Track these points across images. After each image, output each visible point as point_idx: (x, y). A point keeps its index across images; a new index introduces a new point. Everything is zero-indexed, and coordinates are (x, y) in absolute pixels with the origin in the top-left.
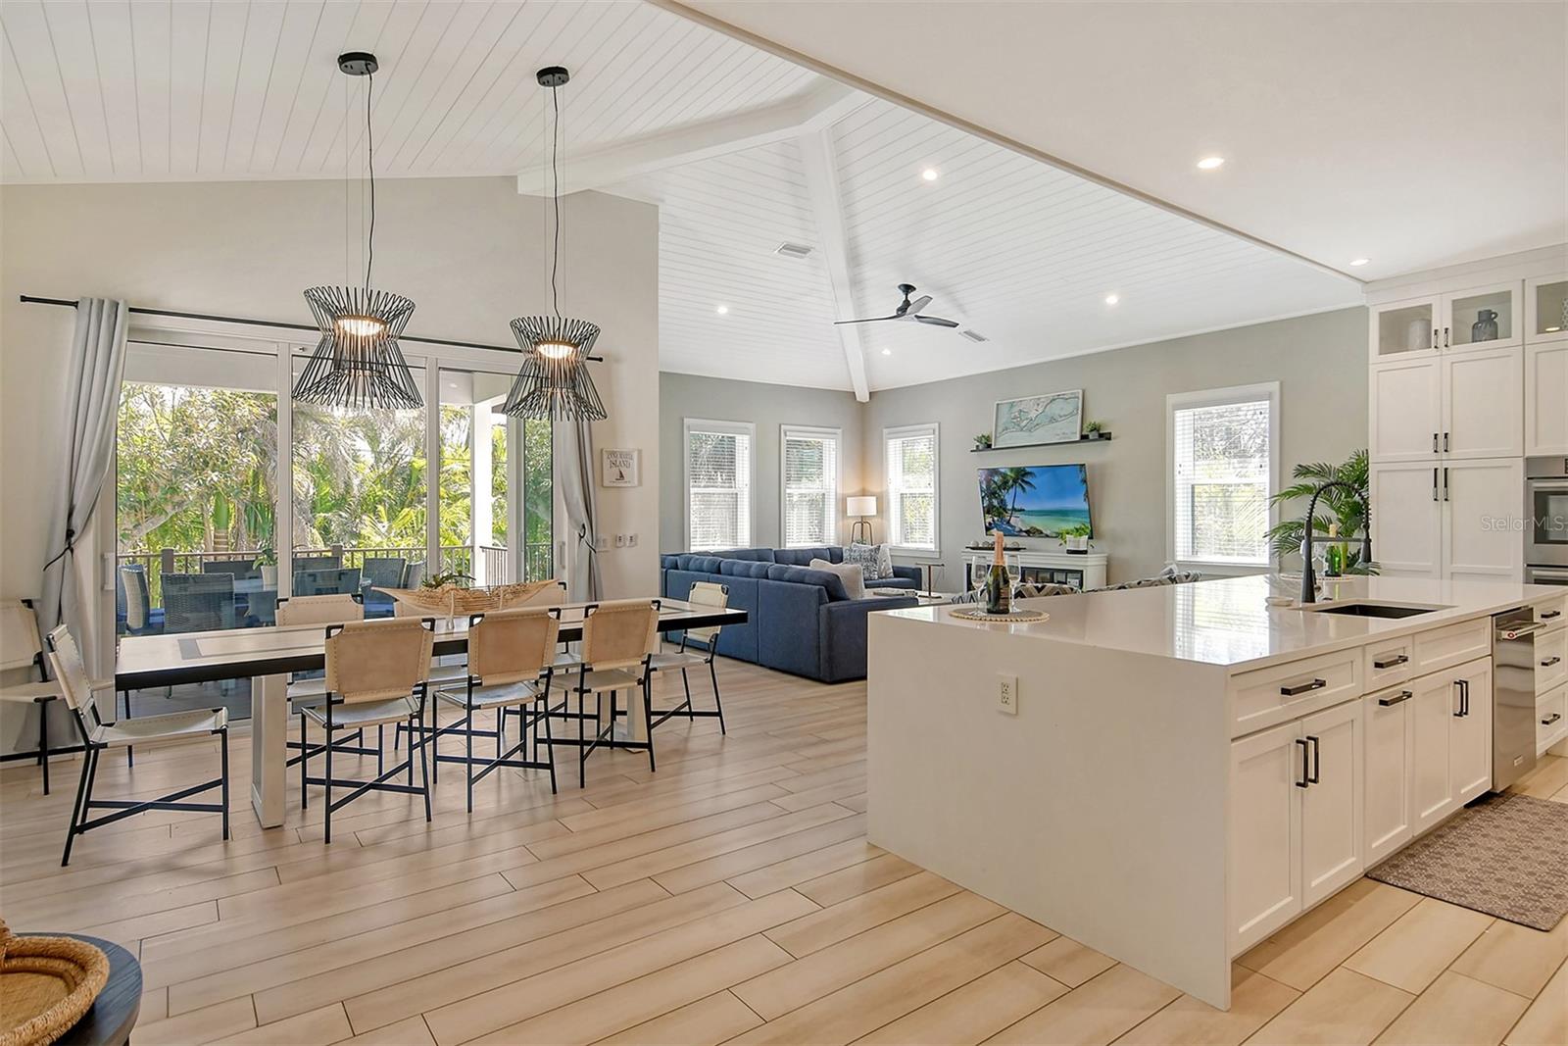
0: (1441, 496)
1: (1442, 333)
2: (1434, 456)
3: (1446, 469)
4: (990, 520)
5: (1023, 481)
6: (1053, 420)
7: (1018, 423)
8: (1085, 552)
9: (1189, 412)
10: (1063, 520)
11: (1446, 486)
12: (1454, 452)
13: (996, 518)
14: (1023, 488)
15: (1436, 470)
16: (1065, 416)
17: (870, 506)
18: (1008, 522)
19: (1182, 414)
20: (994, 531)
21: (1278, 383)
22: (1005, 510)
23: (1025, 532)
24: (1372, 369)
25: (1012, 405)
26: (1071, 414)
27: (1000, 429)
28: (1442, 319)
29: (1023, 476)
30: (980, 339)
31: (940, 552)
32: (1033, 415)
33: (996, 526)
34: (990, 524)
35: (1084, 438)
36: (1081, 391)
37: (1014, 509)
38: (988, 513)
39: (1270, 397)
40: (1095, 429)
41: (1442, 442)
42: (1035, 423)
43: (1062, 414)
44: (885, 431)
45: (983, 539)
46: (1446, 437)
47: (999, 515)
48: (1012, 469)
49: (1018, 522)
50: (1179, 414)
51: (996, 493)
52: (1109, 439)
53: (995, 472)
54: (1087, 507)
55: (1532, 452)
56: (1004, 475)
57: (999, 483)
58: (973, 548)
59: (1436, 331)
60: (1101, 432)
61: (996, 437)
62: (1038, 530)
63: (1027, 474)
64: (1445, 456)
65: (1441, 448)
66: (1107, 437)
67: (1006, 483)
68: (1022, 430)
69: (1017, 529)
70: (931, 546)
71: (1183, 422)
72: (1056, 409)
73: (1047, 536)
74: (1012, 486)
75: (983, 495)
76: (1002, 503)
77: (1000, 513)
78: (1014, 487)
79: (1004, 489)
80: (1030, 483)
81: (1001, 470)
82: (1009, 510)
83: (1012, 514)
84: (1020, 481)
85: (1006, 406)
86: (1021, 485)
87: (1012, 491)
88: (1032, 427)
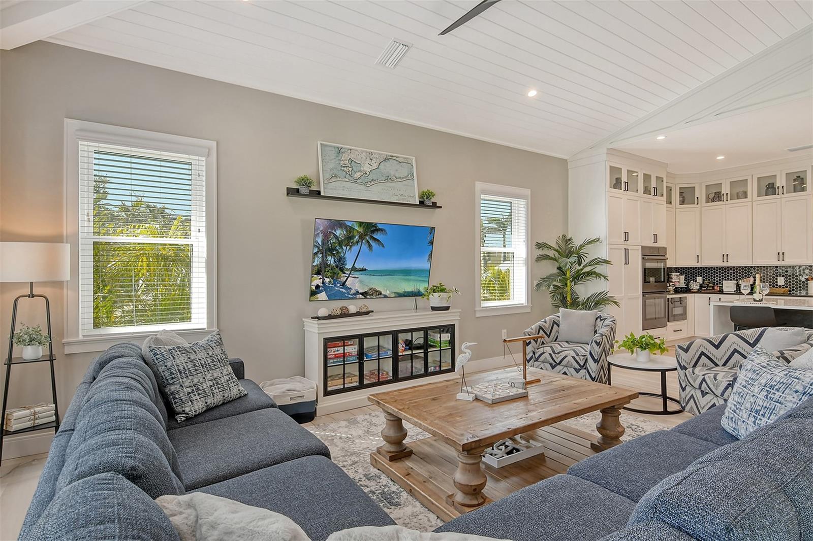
0: (627, 262)
2: (625, 242)
3: (628, 249)
4: (319, 282)
5: (372, 237)
6: (388, 179)
7: (349, 172)
8: (448, 308)
11: (628, 257)
13: (327, 280)
14: (370, 246)
15: (625, 249)
16: (400, 177)
18: (344, 284)
20: (322, 296)
21: (530, 190)
22: (342, 270)
23: (362, 294)
24: (606, 195)
25: (339, 151)
26: (406, 178)
27: (327, 176)
28: (625, 178)
29: (373, 232)
32: (367, 168)
33: (328, 288)
34: (319, 286)
35: (422, 203)
36: (413, 157)
37: (354, 269)
38: (318, 273)
39: (526, 198)
40: (429, 196)
41: (627, 236)
42: (370, 177)
43: (397, 176)
46: (628, 234)
47: (334, 276)
48: (361, 224)
49: (355, 283)
51: (335, 249)
53: (340, 224)
55: (643, 244)
56: (350, 230)
57: (341, 238)
59: (624, 182)
60: (433, 201)
61: (325, 183)
62: (376, 291)
63: (378, 230)
65: (626, 239)
66: (438, 206)
67: (351, 238)
68: (355, 182)
69: (353, 292)
73: (386, 297)
74: (357, 242)
75: (316, 250)
76: (340, 261)
77: (334, 273)
78: (359, 245)
79: (346, 245)
80: (378, 241)
81: (348, 223)
82: (347, 270)
83: (350, 274)
84: (367, 238)
85: (330, 149)
86: (368, 242)
87: (356, 248)
88: (367, 181)
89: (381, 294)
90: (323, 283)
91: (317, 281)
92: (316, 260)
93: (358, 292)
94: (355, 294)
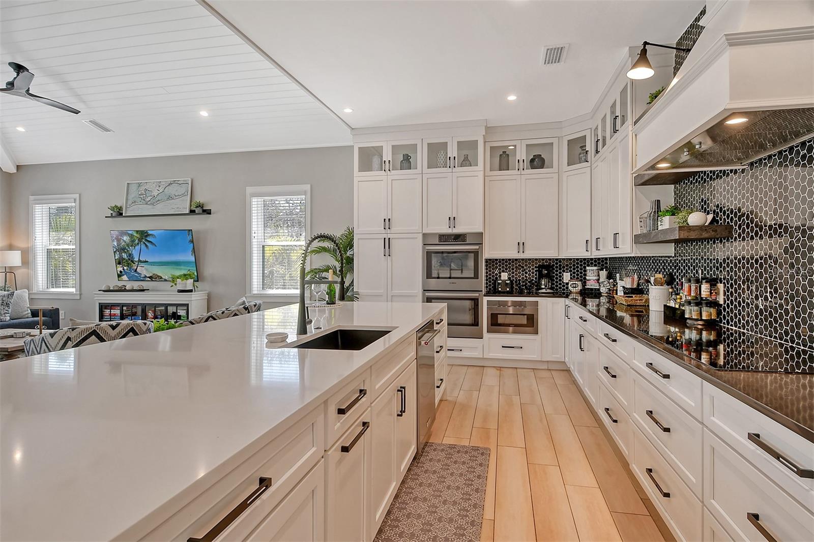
0: (387, 254)
1: (387, 163)
2: (384, 231)
3: (389, 238)
4: (121, 269)
5: (146, 240)
6: (170, 198)
7: (143, 198)
8: (191, 291)
9: (261, 199)
10: (177, 269)
11: (389, 248)
12: (393, 229)
13: (125, 268)
14: (146, 246)
15: (385, 239)
16: (178, 195)
17: (14, 258)
18: (136, 271)
19: (256, 200)
20: (125, 277)
21: (309, 185)
22: (133, 262)
23: (149, 277)
24: (356, 180)
25: (139, 185)
26: (183, 195)
27: (130, 202)
28: (387, 156)
29: (146, 236)
30: (107, 130)
31: (81, 295)
32: (155, 193)
33: (126, 273)
34: (121, 272)
35: (192, 212)
36: (190, 179)
37: (139, 261)
38: (119, 263)
39: (305, 193)
40: (200, 206)
41: (387, 223)
42: (157, 199)
43: (176, 194)
44: (32, 198)
45: (114, 283)
46: (389, 221)
48: (137, 232)
49: (143, 270)
50: (254, 200)
51: (125, 249)
52: (210, 214)
53: (124, 233)
54: (193, 259)
55: (426, 231)
56: (131, 236)
57: (128, 241)
58: (104, 291)
59: (385, 161)
60: (204, 209)
61: (126, 208)
62: (158, 276)
63: (148, 235)
64: (389, 231)
65: (387, 227)
66: (208, 212)
67: (133, 241)
68: (146, 204)
69: (143, 276)
70: (73, 290)
71: (256, 206)
72: (172, 190)
73: (166, 280)
74: (138, 244)
75: (115, 250)
76: (130, 256)
77: (129, 264)
78: (140, 244)
79: (132, 246)
80: (151, 242)
81: (129, 232)
82: (136, 262)
83: (138, 264)
84: (144, 241)
85: (135, 185)
86: (144, 243)
87: (138, 247)
88: (155, 202)
89: (162, 278)
90: (123, 269)
91: (120, 269)
92: (116, 255)
93: (146, 276)
94: (144, 277)
